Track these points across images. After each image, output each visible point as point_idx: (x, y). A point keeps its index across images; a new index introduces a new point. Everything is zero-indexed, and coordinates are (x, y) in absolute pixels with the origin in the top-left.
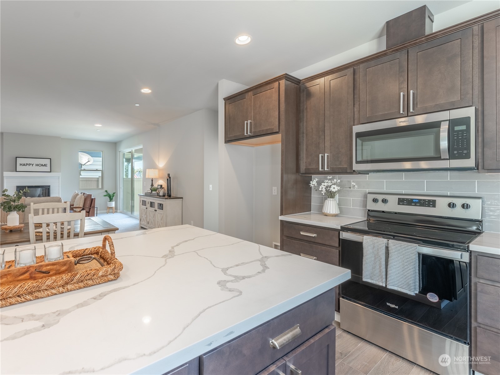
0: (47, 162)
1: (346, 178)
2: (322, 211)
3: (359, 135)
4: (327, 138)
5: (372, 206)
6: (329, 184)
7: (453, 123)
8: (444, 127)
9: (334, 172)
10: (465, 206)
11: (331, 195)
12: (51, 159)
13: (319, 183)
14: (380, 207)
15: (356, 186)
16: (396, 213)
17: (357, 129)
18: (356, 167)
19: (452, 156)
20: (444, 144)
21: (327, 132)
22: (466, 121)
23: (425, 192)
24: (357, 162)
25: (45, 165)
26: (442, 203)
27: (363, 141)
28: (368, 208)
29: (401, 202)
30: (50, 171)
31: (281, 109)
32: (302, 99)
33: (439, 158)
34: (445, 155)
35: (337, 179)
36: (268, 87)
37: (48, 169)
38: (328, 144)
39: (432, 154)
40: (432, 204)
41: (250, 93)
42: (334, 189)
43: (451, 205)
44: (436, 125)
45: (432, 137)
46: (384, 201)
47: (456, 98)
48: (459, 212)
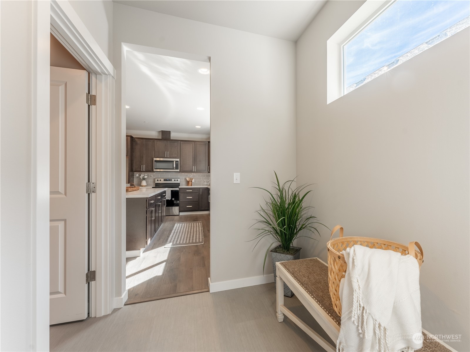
1: (150, 174)
2: (141, 184)
3: (155, 161)
4: (144, 160)
5: (156, 182)
6: (144, 175)
7: (176, 161)
8: (175, 162)
9: (146, 171)
10: (177, 180)
11: (144, 179)
13: (140, 175)
14: (159, 182)
15: (152, 176)
16: (163, 183)
17: (155, 159)
18: (154, 170)
19: (176, 169)
20: (175, 166)
21: (144, 158)
22: (178, 161)
23: (169, 177)
24: (155, 169)
26: (173, 180)
27: (156, 163)
28: (156, 183)
29: (164, 180)
32: (134, 144)
33: (173, 169)
34: (175, 169)
35: (146, 174)
38: (144, 162)
39: (172, 168)
40: (171, 180)
42: (146, 177)
43: (175, 180)
44: (173, 161)
45: (172, 164)
46: (160, 180)
47: (176, 156)
48: (176, 182)
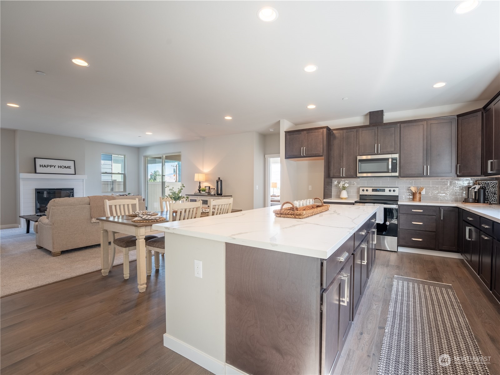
0: (71, 164)
1: (352, 180)
2: (339, 197)
3: (360, 161)
4: (344, 160)
5: (362, 193)
6: (344, 183)
7: (393, 159)
8: (390, 160)
9: (347, 177)
10: (394, 191)
11: (344, 188)
12: (74, 161)
13: (339, 183)
14: (365, 193)
15: (356, 184)
16: (371, 195)
17: (359, 158)
18: (359, 175)
19: (392, 172)
20: (390, 167)
21: (344, 158)
22: (396, 159)
23: (381, 186)
24: (359, 173)
25: (69, 167)
26: (387, 190)
27: (361, 163)
28: (360, 194)
29: (373, 190)
30: (74, 173)
31: (324, 144)
32: (331, 139)
33: (388, 172)
34: (390, 171)
35: (347, 180)
36: (317, 131)
37: (72, 171)
38: (344, 163)
39: (386, 170)
40: (384, 191)
41: (305, 132)
42: (347, 185)
43: (390, 191)
44: (387, 159)
45: (386, 164)
46: (367, 190)
47: (393, 150)
48: (392, 193)
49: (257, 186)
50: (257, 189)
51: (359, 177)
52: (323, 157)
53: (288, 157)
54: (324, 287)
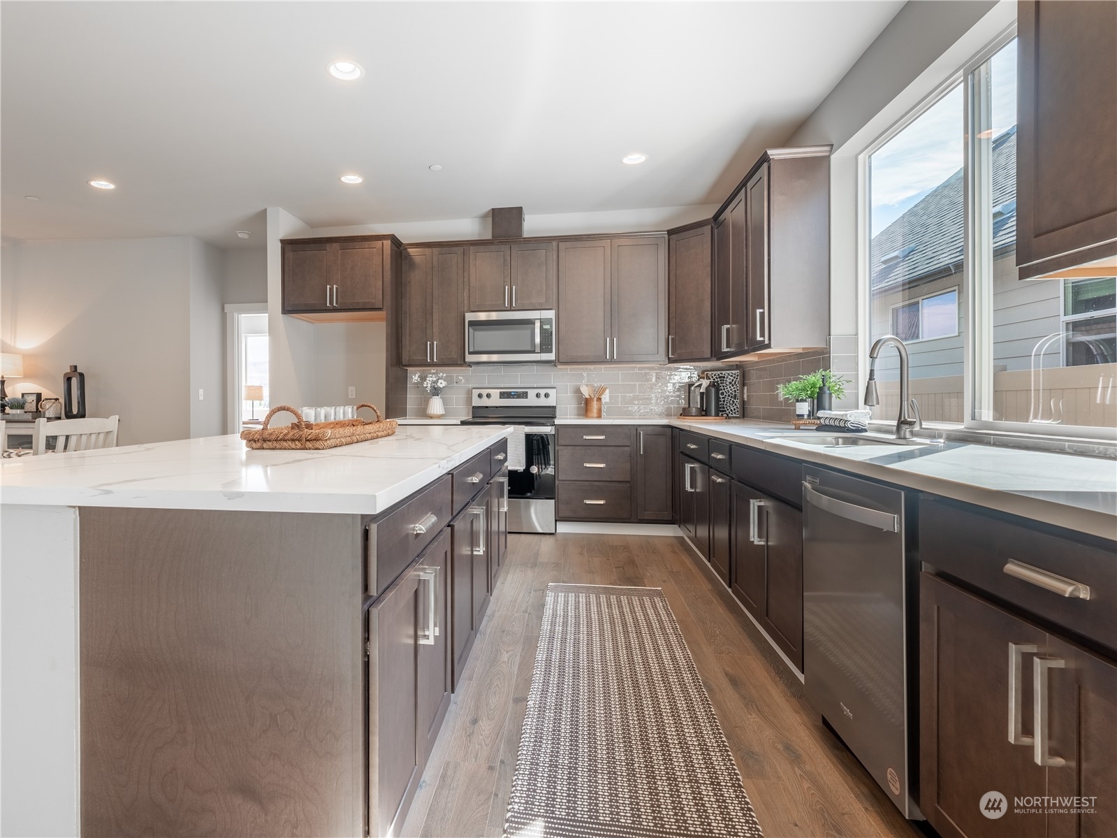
1: (455, 372)
2: (426, 410)
3: (472, 323)
4: (436, 323)
5: (477, 402)
6: (435, 379)
7: (542, 322)
8: (538, 324)
9: (442, 364)
10: (547, 395)
11: (436, 391)
13: (423, 378)
14: (485, 402)
15: (463, 380)
16: (497, 407)
17: (470, 317)
18: (469, 358)
19: (542, 351)
20: (538, 340)
21: (436, 316)
22: (549, 321)
23: (519, 385)
24: (470, 353)
26: (532, 393)
27: (475, 330)
28: (474, 405)
29: (503, 395)
31: (385, 278)
32: (403, 268)
33: (533, 352)
34: (538, 350)
35: (443, 372)
36: (366, 244)
38: (436, 330)
39: (529, 348)
40: (525, 395)
41: (336, 246)
42: (442, 383)
43: (538, 396)
44: (530, 322)
45: (529, 332)
46: (488, 396)
47: (542, 300)
48: (543, 402)
49: (201, 392)
50: (201, 398)
51: (470, 365)
52: (383, 314)
53: (289, 308)
54: (373, 591)
